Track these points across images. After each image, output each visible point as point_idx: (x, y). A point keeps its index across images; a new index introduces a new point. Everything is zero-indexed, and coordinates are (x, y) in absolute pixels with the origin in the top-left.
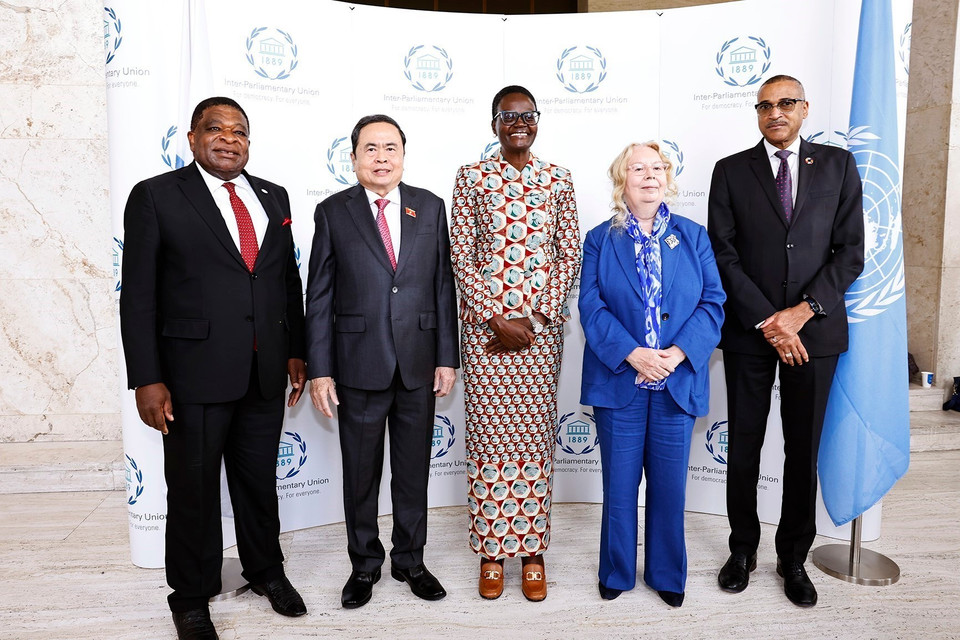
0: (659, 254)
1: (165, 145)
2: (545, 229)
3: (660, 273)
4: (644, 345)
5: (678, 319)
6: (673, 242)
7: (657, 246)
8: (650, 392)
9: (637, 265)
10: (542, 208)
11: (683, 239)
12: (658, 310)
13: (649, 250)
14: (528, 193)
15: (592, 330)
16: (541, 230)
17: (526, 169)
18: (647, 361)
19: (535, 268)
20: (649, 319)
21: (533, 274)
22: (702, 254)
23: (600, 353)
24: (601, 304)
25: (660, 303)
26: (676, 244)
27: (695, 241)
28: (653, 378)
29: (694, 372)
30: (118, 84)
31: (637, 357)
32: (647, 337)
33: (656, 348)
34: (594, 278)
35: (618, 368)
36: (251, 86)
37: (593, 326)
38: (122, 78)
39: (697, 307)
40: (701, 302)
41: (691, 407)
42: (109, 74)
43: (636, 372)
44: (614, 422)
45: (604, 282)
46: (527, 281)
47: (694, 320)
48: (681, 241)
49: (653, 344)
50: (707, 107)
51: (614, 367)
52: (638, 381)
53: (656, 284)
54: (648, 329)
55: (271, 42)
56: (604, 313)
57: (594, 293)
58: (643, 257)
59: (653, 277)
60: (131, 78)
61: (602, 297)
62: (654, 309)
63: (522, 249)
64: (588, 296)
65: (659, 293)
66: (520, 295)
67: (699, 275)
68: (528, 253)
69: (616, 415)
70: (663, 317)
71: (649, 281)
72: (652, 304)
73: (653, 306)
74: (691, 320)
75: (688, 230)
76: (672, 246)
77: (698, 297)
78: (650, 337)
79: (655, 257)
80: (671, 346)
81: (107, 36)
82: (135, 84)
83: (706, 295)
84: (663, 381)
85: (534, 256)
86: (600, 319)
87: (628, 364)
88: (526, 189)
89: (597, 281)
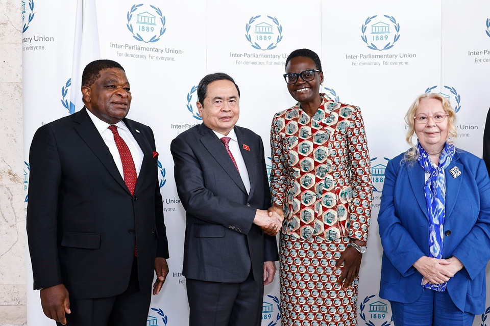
0: (443, 182)
1: (64, 93)
2: (330, 161)
3: (444, 197)
4: (429, 255)
5: (458, 236)
6: (456, 172)
7: (442, 176)
8: (434, 292)
9: (424, 191)
10: (326, 145)
11: (465, 170)
12: (442, 227)
13: (435, 179)
14: (315, 134)
15: (387, 240)
16: (325, 163)
17: (317, 113)
18: (430, 268)
19: (324, 192)
20: (433, 234)
21: (323, 196)
22: (480, 182)
23: (393, 259)
24: (395, 220)
25: (444, 221)
26: (458, 174)
27: (475, 172)
28: (435, 282)
29: (470, 279)
30: (31, 48)
31: (423, 263)
32: (431, 248)
33: (438, 257)
34: (391, 199)
35: (407, 272)
36: (130, 48)
37: (388, 236)
38: (33, 43)
39: (475, 226)
40: (478, 222)
41: (469, 307)
42: (25, 40)
43: (421, 276)
44: (405, 313)
45: (398, 202)
46: (318, 201)
47: (471, 236)
48: (463, 173)
49: (436, 255)
50: (479, 61)
51: (403, 271)
52: (424, 282)
53: (441, 206)
54: (432, 241)
55: (146, 15)
56: (398, 227)
57: (390, 211)
58: (430, 184)
59: (438, 200)
60: (40, 43)
61: (396, 214)
62: (438, 226)
63: (313, 177)
64: (386, 213)
65: (443, 214)
66: (312, 212)
67: (477, 200)
68: (317, 180)
69: (406, 308)
70: (446, 233)
71: (435, 203)
72: (436, 221)
73: (438, 223)
74: (469, 236)
75: (469, 163)
76: (455, 176)
77: (475, 218)
78: (434, 249)
79: (441, 184)
80: (451, 256)
81: (24, 12)
82: (43, 48)
83: (482, 216)
84: (444, 284)
85: (323, 182)
86: (394, 232)
87: (416, 270)
88: (314, 131)
89: (393, 201)
